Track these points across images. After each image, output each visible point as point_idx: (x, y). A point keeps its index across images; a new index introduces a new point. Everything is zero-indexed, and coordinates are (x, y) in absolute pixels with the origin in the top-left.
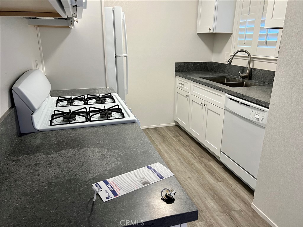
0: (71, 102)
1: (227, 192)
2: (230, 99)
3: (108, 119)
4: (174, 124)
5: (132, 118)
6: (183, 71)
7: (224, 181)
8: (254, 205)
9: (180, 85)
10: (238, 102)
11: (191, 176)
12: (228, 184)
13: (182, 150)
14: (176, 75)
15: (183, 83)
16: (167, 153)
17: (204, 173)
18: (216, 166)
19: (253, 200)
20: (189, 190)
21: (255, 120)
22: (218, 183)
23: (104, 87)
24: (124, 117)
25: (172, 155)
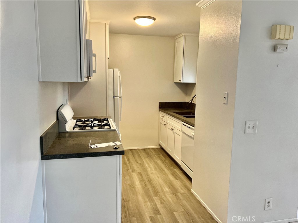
0: (84, 122)
1: (179, 184)
2: (183, 125)
3: (102, 129)
4: (159, 147)
5: (115, 128)
6: (164, 108)
7: (180, 179)
8: (193, 191)
9: (161, 117)
10: (186, 126)
11: (159, 176)
12: (182, 181)
13: (159, 162)
14: (159, 110)
15: (163, 116)
16: (148, 164)
17: (168, 175)
18: (179, 172)
19: (192, 186)
20: (155, 182)
21: (192, 136)
22: (176, 180)
23: (105, 116)
24: (110, 128)
25: (151, 165)
